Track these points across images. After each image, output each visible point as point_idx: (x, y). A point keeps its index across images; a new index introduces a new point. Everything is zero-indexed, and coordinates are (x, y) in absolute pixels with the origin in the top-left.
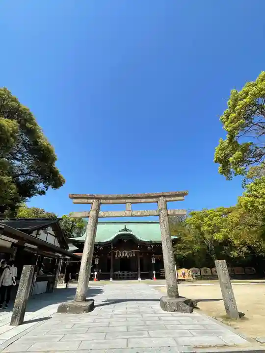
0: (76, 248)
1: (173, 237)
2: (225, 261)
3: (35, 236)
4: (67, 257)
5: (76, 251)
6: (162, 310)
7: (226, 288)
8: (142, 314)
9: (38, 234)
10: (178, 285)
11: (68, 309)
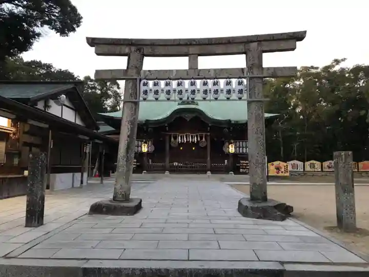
0: (110, 128)
1: (267, 115)
2: (350, 153)
3: (43, 109)
4: (97, 141)
5: (110, 133)
6: (240, 215)
7: (344, 192)
8: (210, 220)
9: (47, 106)
10: (268, 183)
11: (104, 209)
